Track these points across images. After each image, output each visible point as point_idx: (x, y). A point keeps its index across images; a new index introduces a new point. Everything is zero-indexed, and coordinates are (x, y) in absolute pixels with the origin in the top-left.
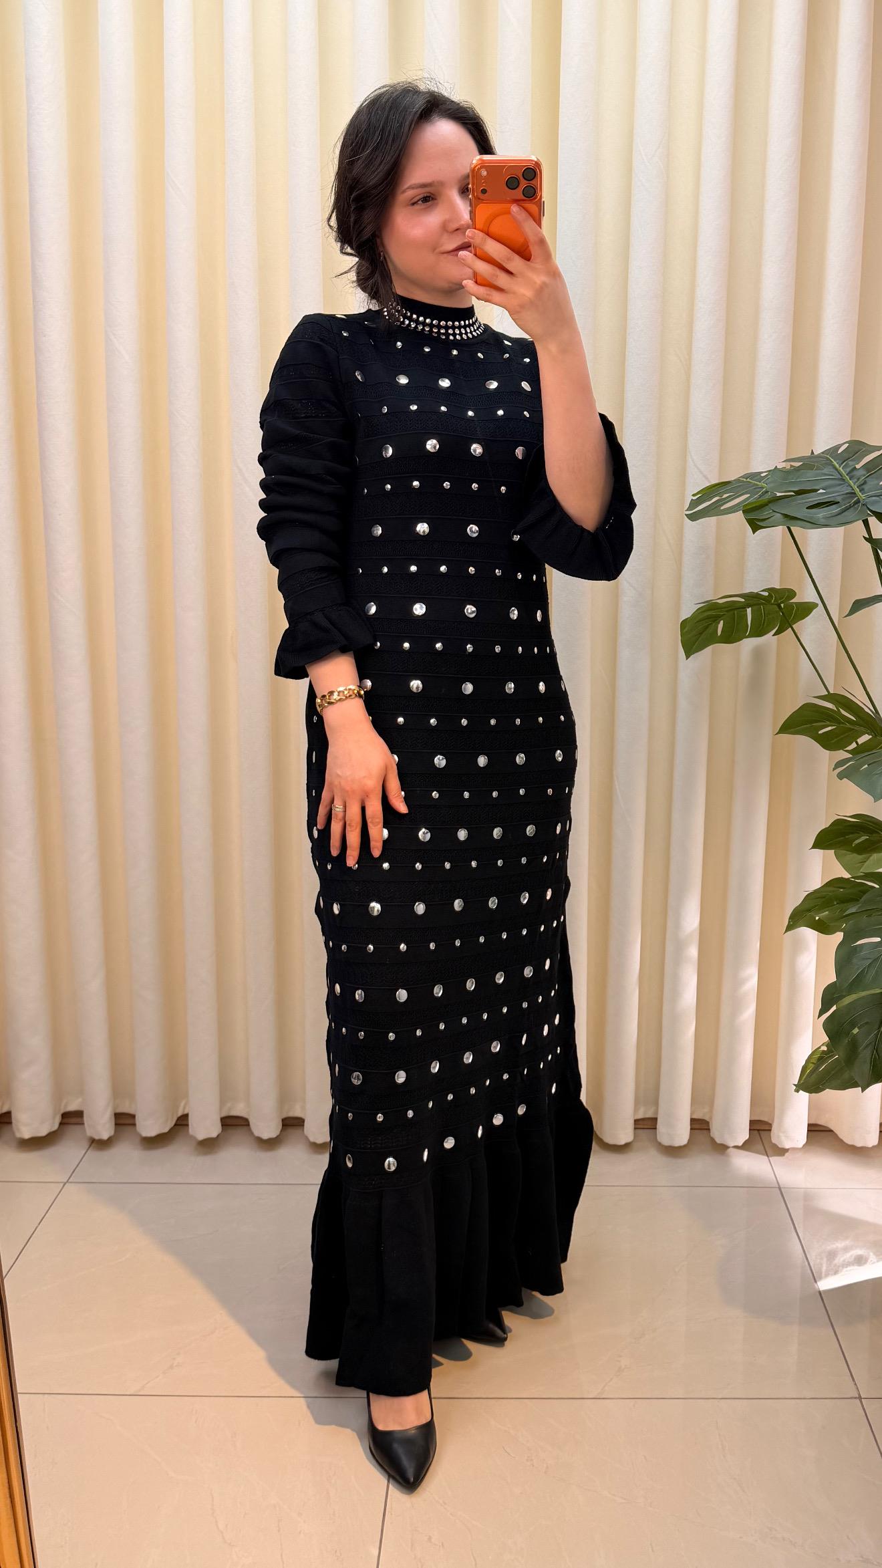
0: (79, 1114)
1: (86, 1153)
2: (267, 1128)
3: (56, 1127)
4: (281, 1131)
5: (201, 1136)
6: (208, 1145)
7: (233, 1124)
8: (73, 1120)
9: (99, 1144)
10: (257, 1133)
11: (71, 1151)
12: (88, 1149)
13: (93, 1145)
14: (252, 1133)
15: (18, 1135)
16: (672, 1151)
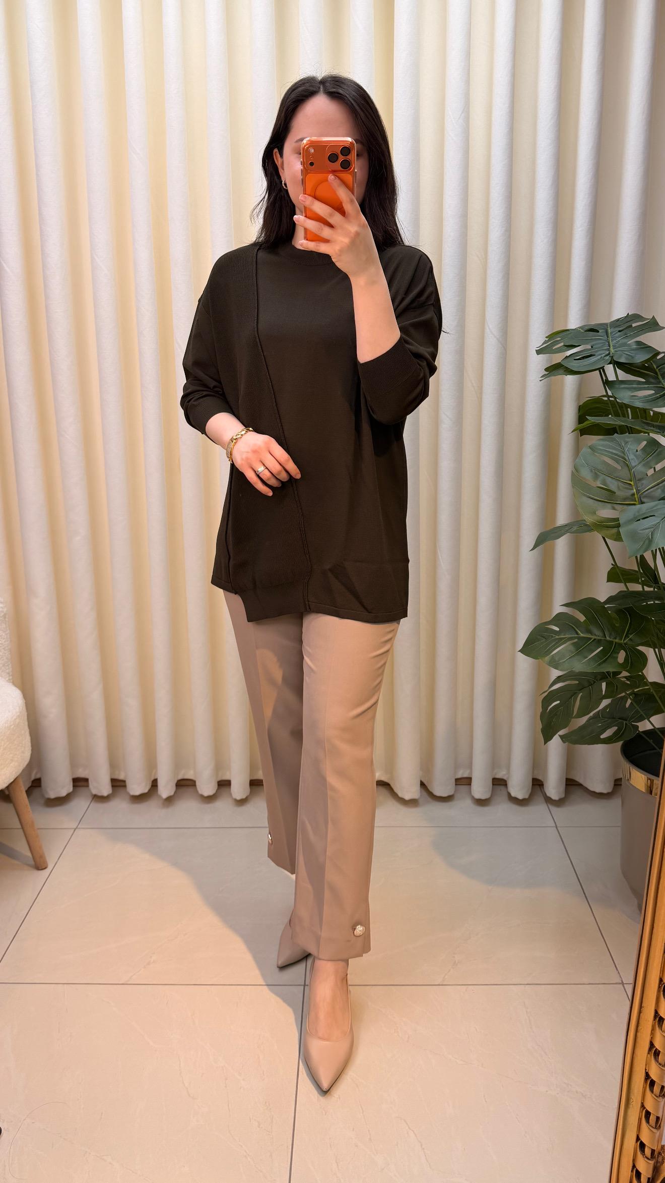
0: (86, 780)
1: (90, 805)
2: (207, 787)
3: (71, 789)
4: (216, 791)
5: (165, 796)
6: (169, 800)
7: (185, 785)
8: (80, 784)
9: (99, 799)
10: (200, 792)
11: (81, 804)
12: (91, 803)
13: (94, 799)
14: (197, 792)
15: (47, 796)
16: (481, 802)
